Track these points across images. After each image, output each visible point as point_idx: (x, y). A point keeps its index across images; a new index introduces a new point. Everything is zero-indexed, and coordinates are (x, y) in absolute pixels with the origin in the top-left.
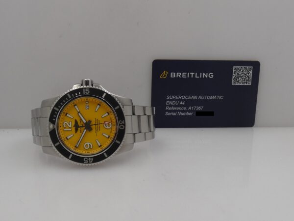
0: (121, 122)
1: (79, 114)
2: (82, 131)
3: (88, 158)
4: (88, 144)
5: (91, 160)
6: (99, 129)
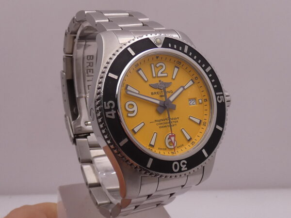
0: (184, 164)
1: (181, 89)
2: (154, 96)
4: (135, 108)
5: (111, 115)
6: (162, 125)
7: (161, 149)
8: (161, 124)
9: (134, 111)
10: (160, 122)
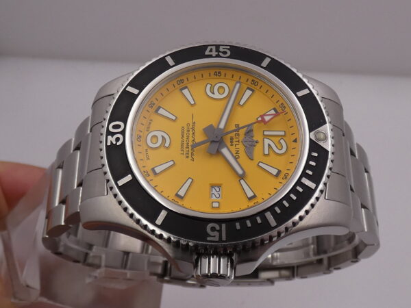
0: (118, 139)
1: (240, 172)
3: (218, 56)
5: (211, 51)
6: (186, 132)
7: (150, 123)
8: (188, 131)
9: (213, 93)
10: (191, 130)
